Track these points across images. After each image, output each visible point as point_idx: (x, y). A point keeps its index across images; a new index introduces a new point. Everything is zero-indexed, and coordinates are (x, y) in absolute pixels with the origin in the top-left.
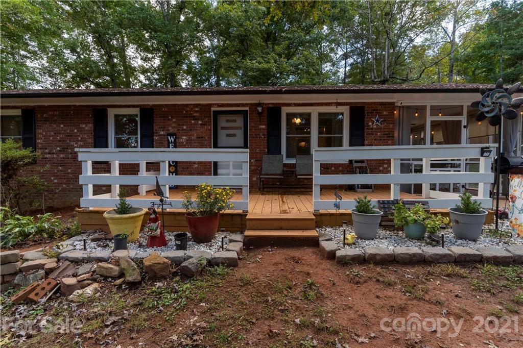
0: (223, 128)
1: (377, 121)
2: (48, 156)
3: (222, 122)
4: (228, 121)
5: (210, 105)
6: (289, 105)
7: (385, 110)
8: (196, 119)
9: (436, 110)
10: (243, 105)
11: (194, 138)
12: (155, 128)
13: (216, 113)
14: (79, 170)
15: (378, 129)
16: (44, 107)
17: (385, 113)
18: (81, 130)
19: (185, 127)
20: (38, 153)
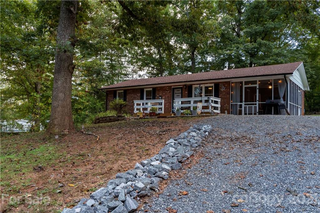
0: (176, 93)
1: (223, 88)
2: (129, 104)
3: (176, 91)
4: (177, 91)
5: (171, 86)
6: (195, 84)
7: (226, 84)
8: (167, 91)
9: (247, 83)
10: (181, 85)
11: (166, 97)
12: (156, 94)
13: (174, 88)
14: (134, 105)
15: (224, 91)
16: (128, 89)
17: (226, 85)
18: (137, 96)
19: (164, 94)
20: (127, 103)
